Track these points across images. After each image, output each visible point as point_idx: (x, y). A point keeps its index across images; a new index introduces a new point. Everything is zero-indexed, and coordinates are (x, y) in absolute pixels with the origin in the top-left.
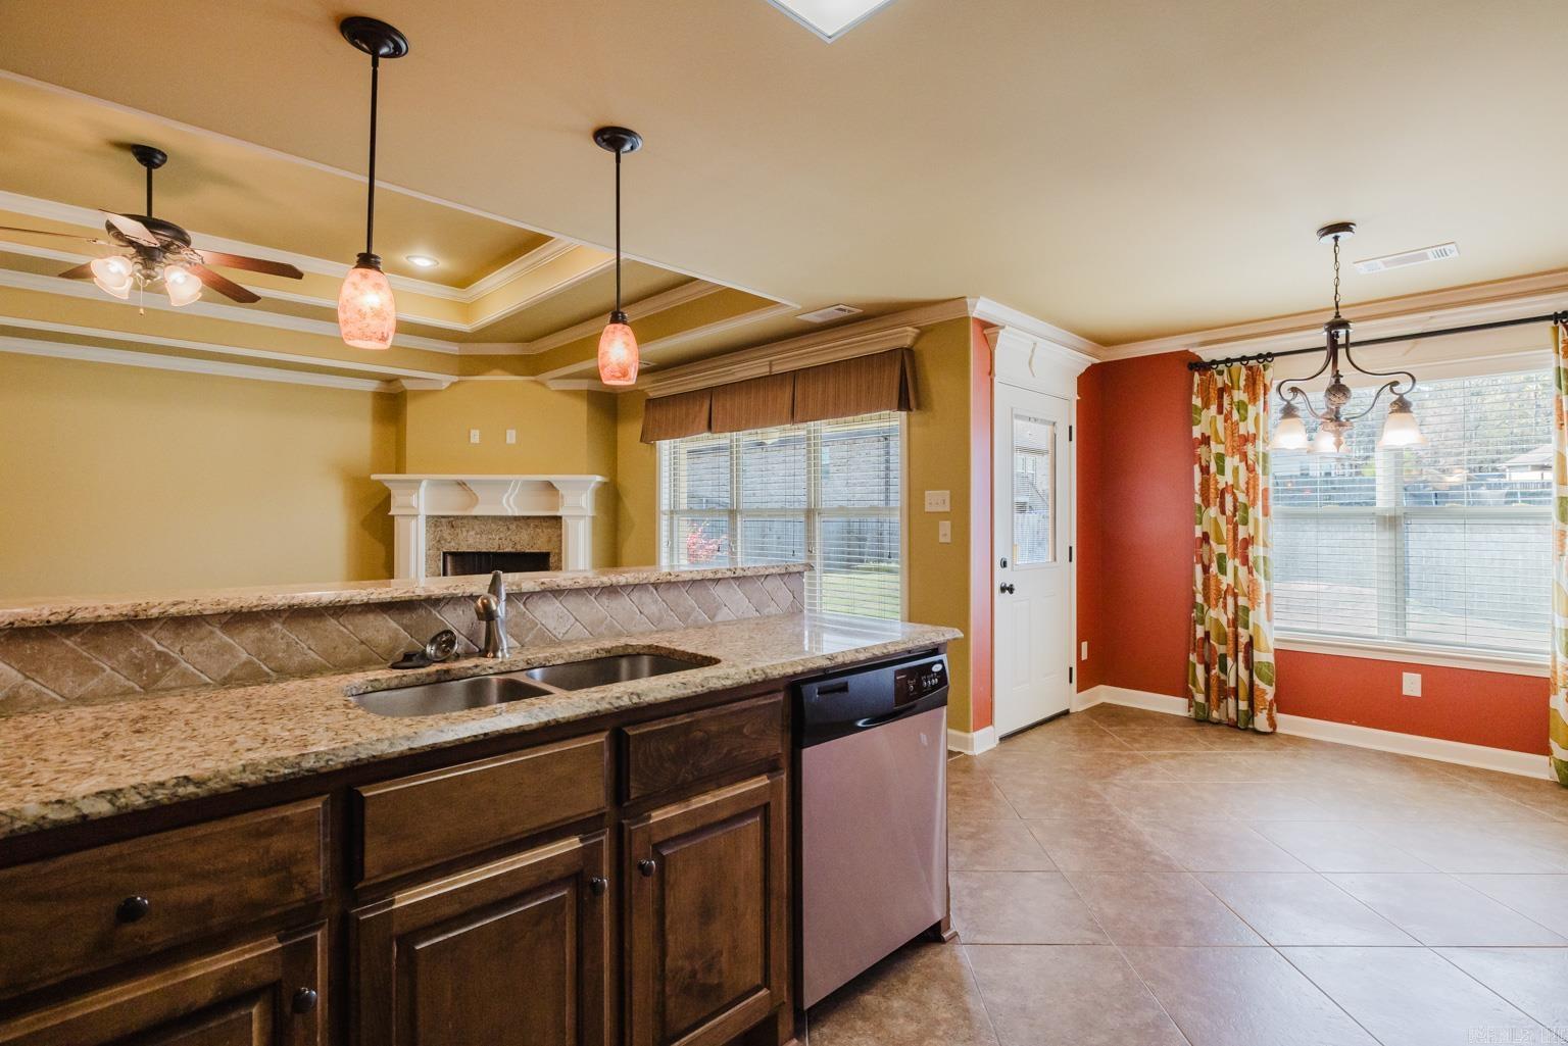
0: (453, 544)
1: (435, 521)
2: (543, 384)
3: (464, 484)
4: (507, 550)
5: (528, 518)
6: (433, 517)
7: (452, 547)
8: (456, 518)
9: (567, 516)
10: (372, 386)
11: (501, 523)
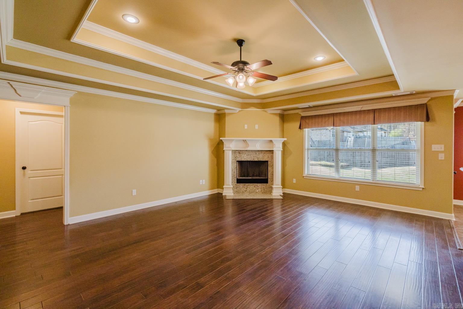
0: (240, 158)
1: (234, 152)
2: (266, 111)
3: (246, 141)
4: (256, 160)
5: (262, 151)
6: (234, 150)
7: (239, 159)
8: (241, 151)
9: (276, 150)
10: (214, 111)
11: (254, 152)
